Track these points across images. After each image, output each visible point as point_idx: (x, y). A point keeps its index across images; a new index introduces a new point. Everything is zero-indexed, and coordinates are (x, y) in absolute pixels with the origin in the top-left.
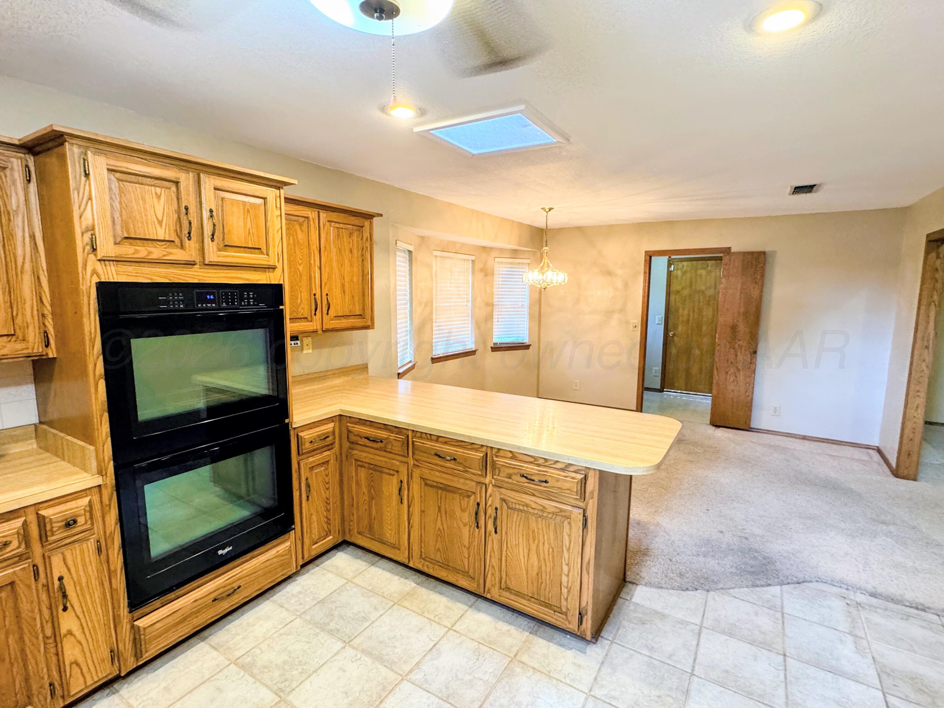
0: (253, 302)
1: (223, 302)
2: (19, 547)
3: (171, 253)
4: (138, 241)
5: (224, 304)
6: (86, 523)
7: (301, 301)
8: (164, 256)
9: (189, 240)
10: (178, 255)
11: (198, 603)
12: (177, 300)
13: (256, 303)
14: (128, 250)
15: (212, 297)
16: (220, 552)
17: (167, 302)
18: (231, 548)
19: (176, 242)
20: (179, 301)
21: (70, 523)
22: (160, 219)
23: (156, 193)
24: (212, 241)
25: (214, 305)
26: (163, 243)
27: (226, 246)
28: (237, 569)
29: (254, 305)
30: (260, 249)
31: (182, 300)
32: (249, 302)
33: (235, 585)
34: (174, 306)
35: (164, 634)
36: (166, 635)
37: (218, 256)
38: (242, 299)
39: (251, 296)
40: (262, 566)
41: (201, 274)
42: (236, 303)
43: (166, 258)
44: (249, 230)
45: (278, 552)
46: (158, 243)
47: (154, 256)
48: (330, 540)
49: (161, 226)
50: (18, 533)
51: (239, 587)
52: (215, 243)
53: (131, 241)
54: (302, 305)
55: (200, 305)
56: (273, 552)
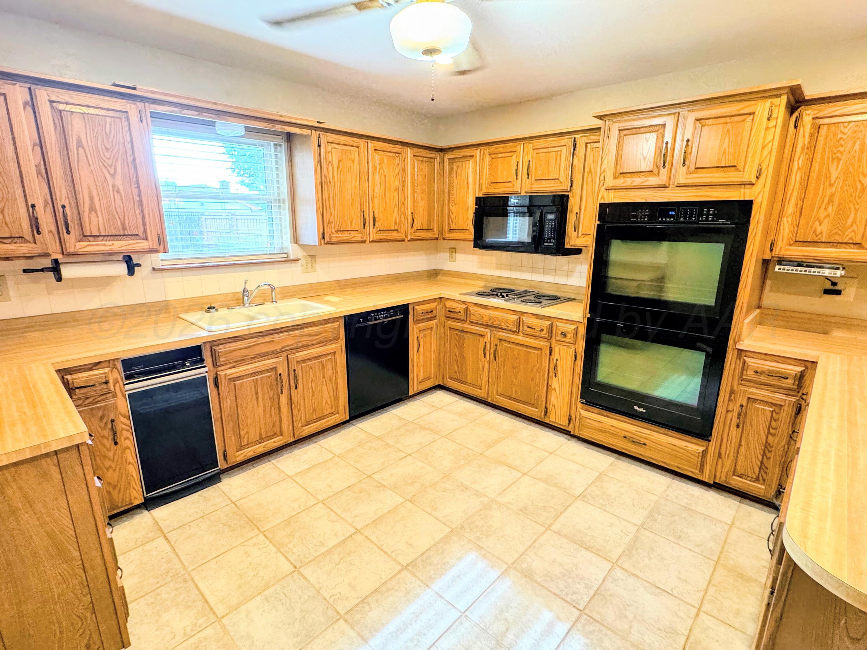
0: (713, 218)
1: (681, 217)
2: (546, 334)
3: (648, 180)
4: (628, 174)
5: (682, 218)
6: (571, 338)
7: (854, 222)
8: (643, 182)
9: (664, 168)
10: (653, 181)
11: (613, 429)
12: (643, 215)
13: (715, 219)
14: (621, 182)
15: (673, 213)
16: (636, 408)
17: (636, 216)
18: (644, 411)
19: (655, 172)
20: (645, 215)
21: (564, 335)
22: (645, 156)
23: (646, 138)
24: (683, 166)
25: (672, 219)
26: (645, 173)
27: (696, 168)
28: (647, 430)
29: (712, 221)
30: (735, 166)
31: (647, 215)
32: (707, 217)
33: (643, 441)
34: (641, 219)
35: (592, 429)
36: (592, 431)
37: (686, 179)
38: (701, 214)
39: (711, 212)
40: (668, 445)
41: (671, 194)
42: (693, 219)
43: (643, 184)
44: (725, 150)
45: (687, 447)
46: (642, 174)
47: (635, 184)
48: (760, 488)
49: (645, 162)
50: (547, 327)
51: (645, 444)
52: (686, 167)
53: (624, 175)
54: (854, 227)
55: (660, 219)
56: (684, 444)
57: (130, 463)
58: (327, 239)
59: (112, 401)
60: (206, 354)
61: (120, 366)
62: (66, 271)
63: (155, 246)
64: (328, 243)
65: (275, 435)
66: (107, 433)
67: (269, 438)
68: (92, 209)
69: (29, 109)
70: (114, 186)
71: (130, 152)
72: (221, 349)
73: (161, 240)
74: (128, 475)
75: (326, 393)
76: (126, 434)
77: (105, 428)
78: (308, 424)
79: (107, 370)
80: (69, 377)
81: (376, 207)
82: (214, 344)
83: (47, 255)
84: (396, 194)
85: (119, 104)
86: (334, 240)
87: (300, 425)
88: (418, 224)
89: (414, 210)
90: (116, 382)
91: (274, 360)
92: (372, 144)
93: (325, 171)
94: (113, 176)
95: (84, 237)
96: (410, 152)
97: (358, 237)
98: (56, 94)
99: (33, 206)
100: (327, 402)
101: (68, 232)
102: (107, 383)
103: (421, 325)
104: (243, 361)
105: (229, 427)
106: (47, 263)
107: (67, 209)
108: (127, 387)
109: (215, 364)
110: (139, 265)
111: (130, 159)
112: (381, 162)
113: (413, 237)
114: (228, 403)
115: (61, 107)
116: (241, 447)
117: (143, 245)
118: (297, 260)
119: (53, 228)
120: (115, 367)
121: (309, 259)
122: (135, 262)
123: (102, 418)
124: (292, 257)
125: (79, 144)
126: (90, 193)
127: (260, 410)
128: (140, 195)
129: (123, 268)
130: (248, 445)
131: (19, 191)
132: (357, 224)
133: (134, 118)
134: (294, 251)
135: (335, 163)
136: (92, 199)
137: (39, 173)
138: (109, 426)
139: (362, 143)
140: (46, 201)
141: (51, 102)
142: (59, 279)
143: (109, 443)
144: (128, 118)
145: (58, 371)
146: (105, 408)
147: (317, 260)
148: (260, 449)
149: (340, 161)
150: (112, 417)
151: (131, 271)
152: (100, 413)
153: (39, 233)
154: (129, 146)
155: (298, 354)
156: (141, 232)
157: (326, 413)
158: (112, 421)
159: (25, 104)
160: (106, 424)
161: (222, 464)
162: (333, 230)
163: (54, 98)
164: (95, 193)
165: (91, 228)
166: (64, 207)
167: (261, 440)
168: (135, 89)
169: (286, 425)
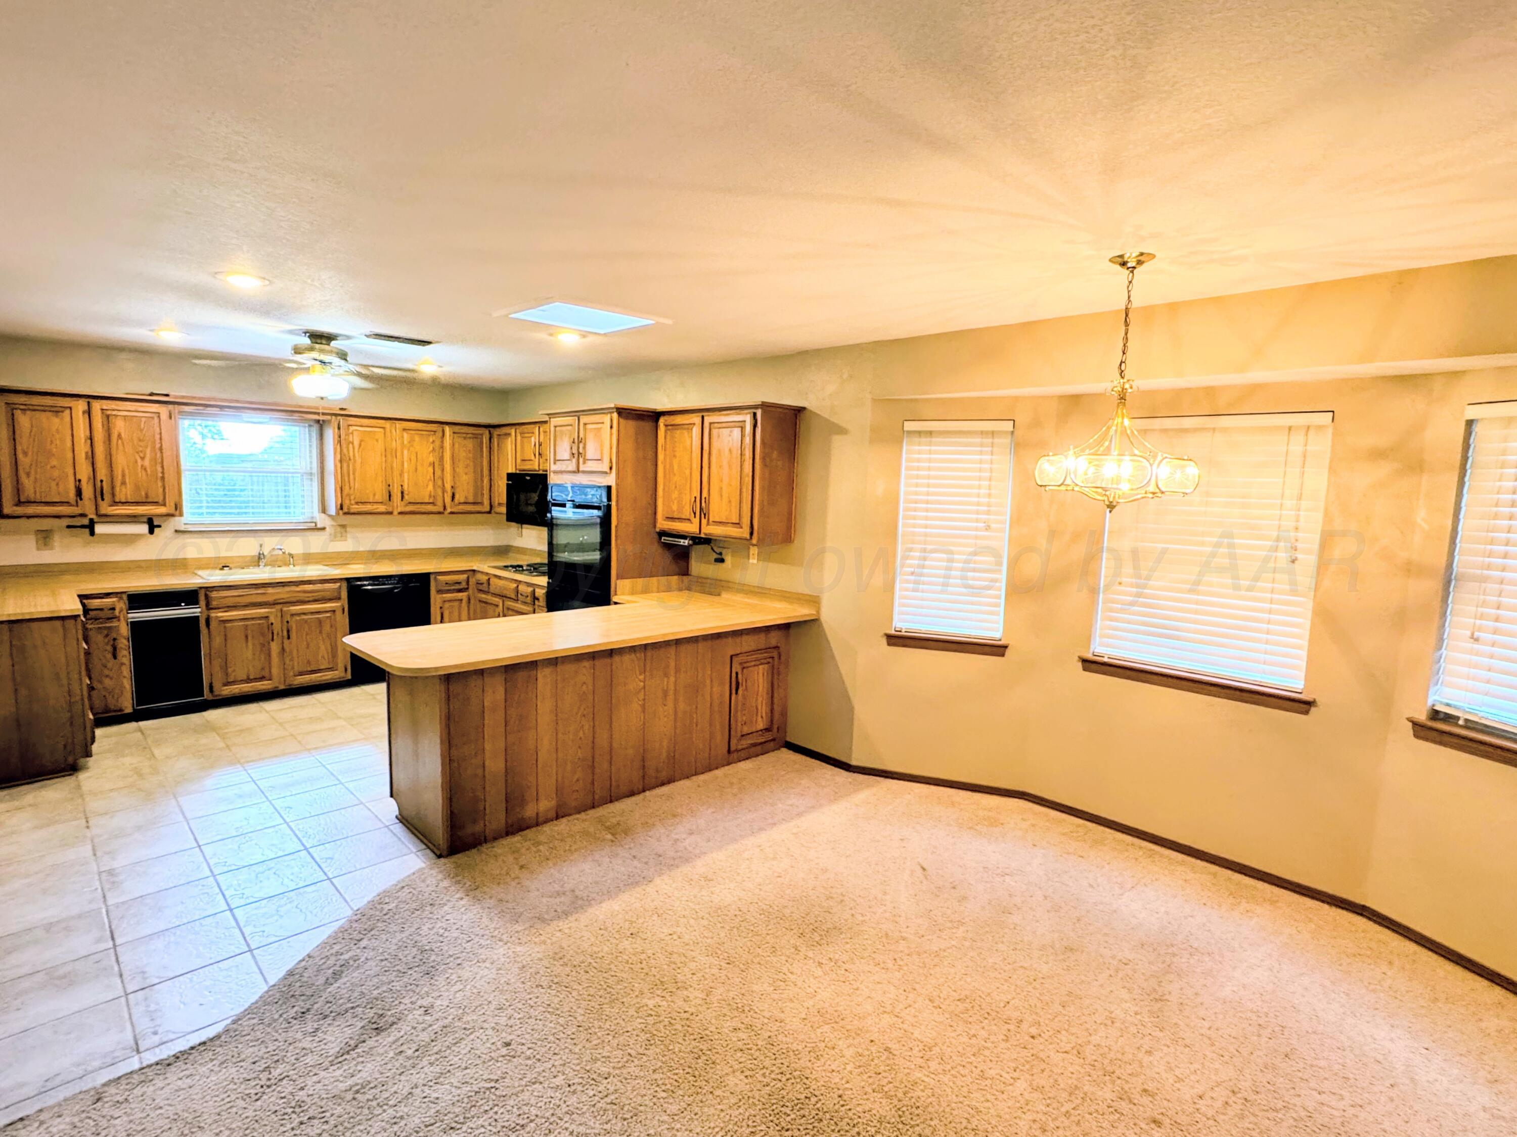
2: (530, 600)
9: (574, 458)
10: (571, 467)
19: (571, 461)
22: (566, 448)
23: (566, 434)
26: (567, 461)
27: (587, 460)
30: (601, 460)
37: (584, 467)
43: (567, 469)
44: (597, 447)
47: (563, 469)
49: (566, 452)
50: (530, 593)
52: (583, 458)
53: (558, 462)
57: (125, 677)
58: (345, 510)
59: (114, 624)
60: (202, 598)
61: (125, 597)
62: (99, 529)
63: (172, 511)
64: (345, 513)
65: (262, 678)
66: (109, 648)
67: (256, 680)
68: (123, 483)
69: (87, 416)
70: (142, 466)
71: (158, 441)
72: (214, 594)
73: (178, 507)
74: (122, 687)
75: (323, 647)
76: (125, 653)
77: (107, 644)
78: (301, 674)
79: (114, 599)
80: (85, 601)
81: (406, 481)
82: (208, 589)
83: (83, 515)
84: (431, 469)
85: (154, 408)
86: (352, 511)
87: (291, 674)
88: (459, 498)
89: (455, 483)
90: (121, 611)
91: (267, 610)
92: (399, 425)
93: (345, 451)
94: (143, 458)
95: (115, 503)
96: (447, 429)
97: (382, 508)
98: (106, 404)
99: (80, 481)
100: (323, 657)
101: (103, 499)
102: (114, 609)
103: (444, 595)
104: (235, 607)
105: (217, 663)
106: (86, 521)
107: (104, 483)
108: (130, 615)
109: (209, 607)
110: (159, 526)
111: (158, 446)
112: (411, 441)
113: (453, 510)
114: (218, 641)
115: (109, 412)
116: (227, 684)
117: (162, 510)
118: (324, 529)
119: (92, 496)
120: (121, 598)
121: (339, 529)
122: (156, 523)
123: (107, 636)
124: (319, 526)
125: (119, 436)
126: (123, 471)
127: (249, 654)
128: (163, 473)
129: (144, 528)
130: (234, 683)
131: (71, 472)
132: (381, 495)
133: (164, 417)
134: (322, 520)
135: (356, 443)
136: (123, 476)
137: (87, 458)
138: (112, 642)
139: (387, 424)
140: (89, 478)
141: (102, 410)
142: (92, 533)
143: (109, 656)
144: (159, 417)
145: (79, 596)
146: (109, 628)
147: (348, 529)
148: (246, 688)
149: (361, 441)
150: (115, 636)
151: (151, 532)
152: (106, 632)
153: (81, 499)
154: (158, 437)
155: (292, 608)
156: (160, 500)
157: (322, 667)
158: (115, 639)
159: (84, 412)
160: (109, 641)
161: (207, 695)
162: (353, 502)
163: (105, 407)
164: (127, 471)
165: (120, 496)
166: (102, 481)
167: (248, 680)
168: (167, 395)
169: (275, 671)
